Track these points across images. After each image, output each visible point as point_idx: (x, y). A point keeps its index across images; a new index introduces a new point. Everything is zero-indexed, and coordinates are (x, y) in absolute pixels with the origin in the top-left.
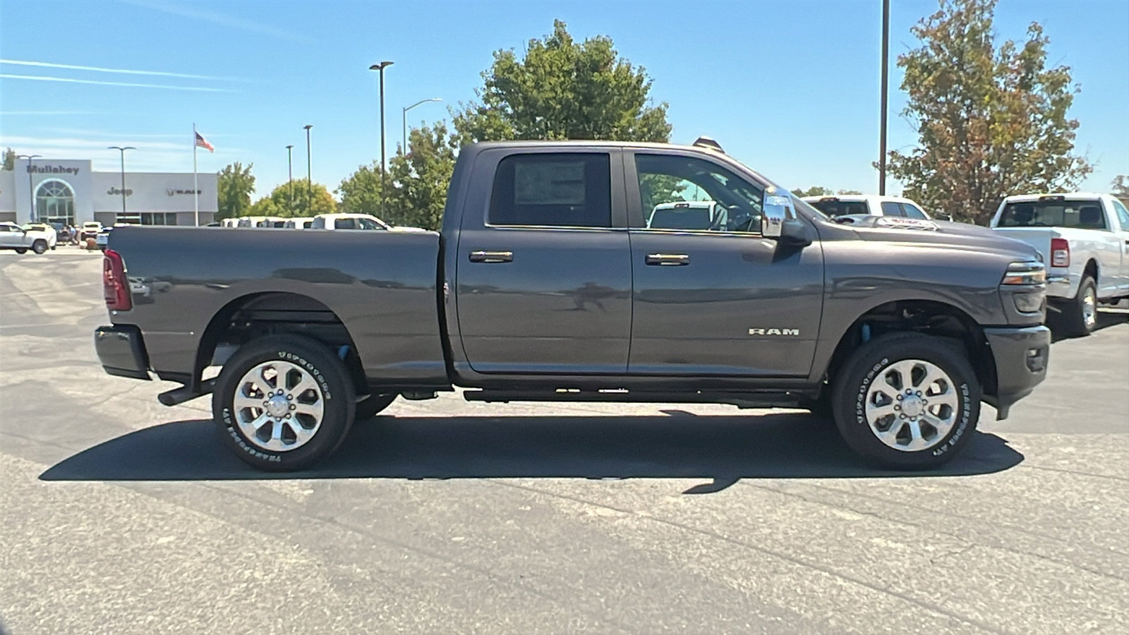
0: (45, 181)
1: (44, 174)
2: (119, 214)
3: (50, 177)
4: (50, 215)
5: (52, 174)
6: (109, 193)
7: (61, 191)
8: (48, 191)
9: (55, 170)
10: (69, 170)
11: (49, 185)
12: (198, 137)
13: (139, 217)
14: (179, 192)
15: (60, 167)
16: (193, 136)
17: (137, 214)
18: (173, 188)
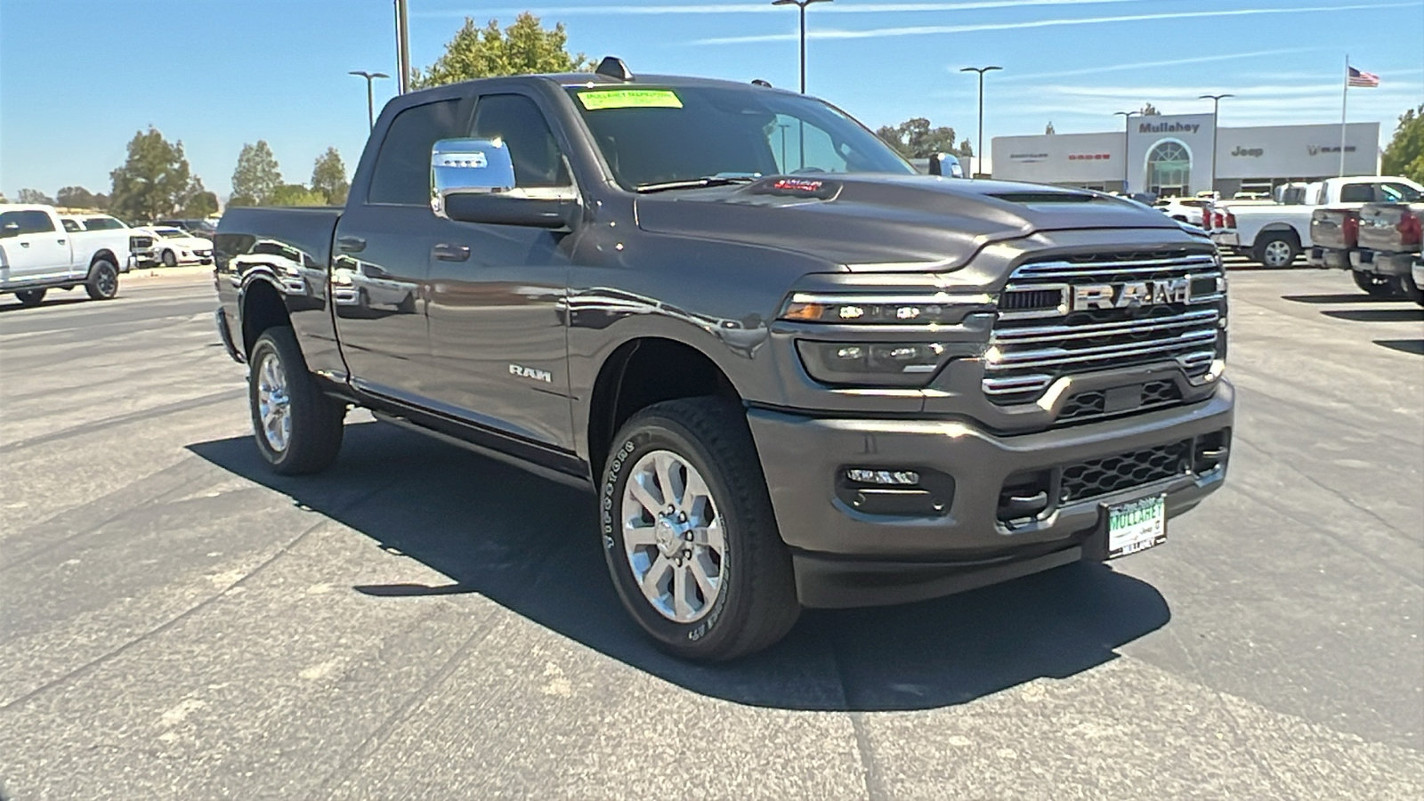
0: (1158, 143)
1: (1159, 134)
2: (1246, 181)
3: (1165, 137)
4: (1163, 183)
5: (1168, 133)
6: (1234, 154)
7: (1176, 154)
8: (1162, 154)
9: (1172, 129)
10: (1188, 128)
11: (1163, 147)
12: (1355, 73)
13: (1270, 184)
14: (1326, 150)
15: (1178, 124)
16: (1346, 74)
17: (1267, 180)
18: (1316, 145)
